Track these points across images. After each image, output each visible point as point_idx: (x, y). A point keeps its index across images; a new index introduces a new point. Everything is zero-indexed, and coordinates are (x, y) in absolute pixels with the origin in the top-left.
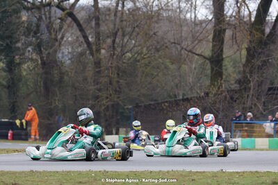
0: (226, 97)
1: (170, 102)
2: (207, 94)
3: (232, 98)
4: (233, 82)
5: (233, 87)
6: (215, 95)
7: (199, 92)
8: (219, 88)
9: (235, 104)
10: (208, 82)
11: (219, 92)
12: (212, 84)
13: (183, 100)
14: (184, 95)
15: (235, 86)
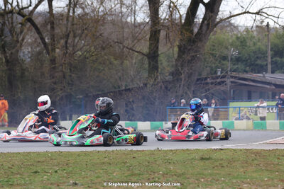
0: (161, 87)
1: (114, 92)
2: (145, 85)
3: (166, 88)
4: (167, 74)
5: (167, 78)
6: (153, 85)
7: (139, 83)
8: (155, 80)
9: (169, 93)
10: (146, 75)
11: (156, 83)
12: (149, 76)
13: (126, 90)
14: (126, 85)
15: (169, 78)
